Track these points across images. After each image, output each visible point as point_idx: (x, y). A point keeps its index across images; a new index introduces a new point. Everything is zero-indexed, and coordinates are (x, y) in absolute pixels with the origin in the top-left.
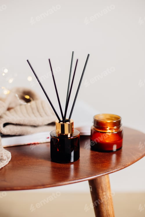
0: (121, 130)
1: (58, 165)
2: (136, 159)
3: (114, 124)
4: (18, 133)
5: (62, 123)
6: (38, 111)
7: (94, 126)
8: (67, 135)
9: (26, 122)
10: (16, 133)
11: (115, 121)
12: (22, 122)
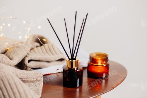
0: (108, 64)
1: (69, 89)
2: (119, 83)
3: (104, 60)
4: (38, 67)
5: (71, 61)
6: (50, 51)
7: (90, 61)
8: (74, 69)
9: (44, 59)
10: (37, 67)
11: (104, 58)
12: (41, 59)
